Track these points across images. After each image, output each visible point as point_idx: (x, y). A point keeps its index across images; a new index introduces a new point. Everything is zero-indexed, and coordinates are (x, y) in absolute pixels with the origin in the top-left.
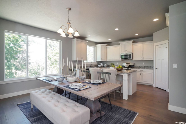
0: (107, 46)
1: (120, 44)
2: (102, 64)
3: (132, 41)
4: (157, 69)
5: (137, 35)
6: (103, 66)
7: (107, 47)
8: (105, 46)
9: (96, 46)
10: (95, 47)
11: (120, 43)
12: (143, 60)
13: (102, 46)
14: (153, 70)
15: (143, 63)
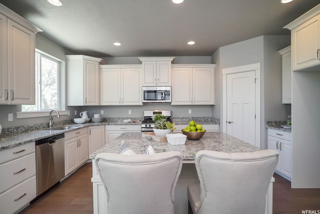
0: (101, 63)
1: (141, 63)
2: (85, 116)
3: (172, 59)
4: (230, 123)
5: (191, 43)
6: (90, 121)
7: (103, 66)
8: (97, 64)
9: (67, 61)
10: (64, 63)
11: (142, 59)
12: (194, 104)
13: (86, 63)
14: (217, 126)
15: (190, 111)
